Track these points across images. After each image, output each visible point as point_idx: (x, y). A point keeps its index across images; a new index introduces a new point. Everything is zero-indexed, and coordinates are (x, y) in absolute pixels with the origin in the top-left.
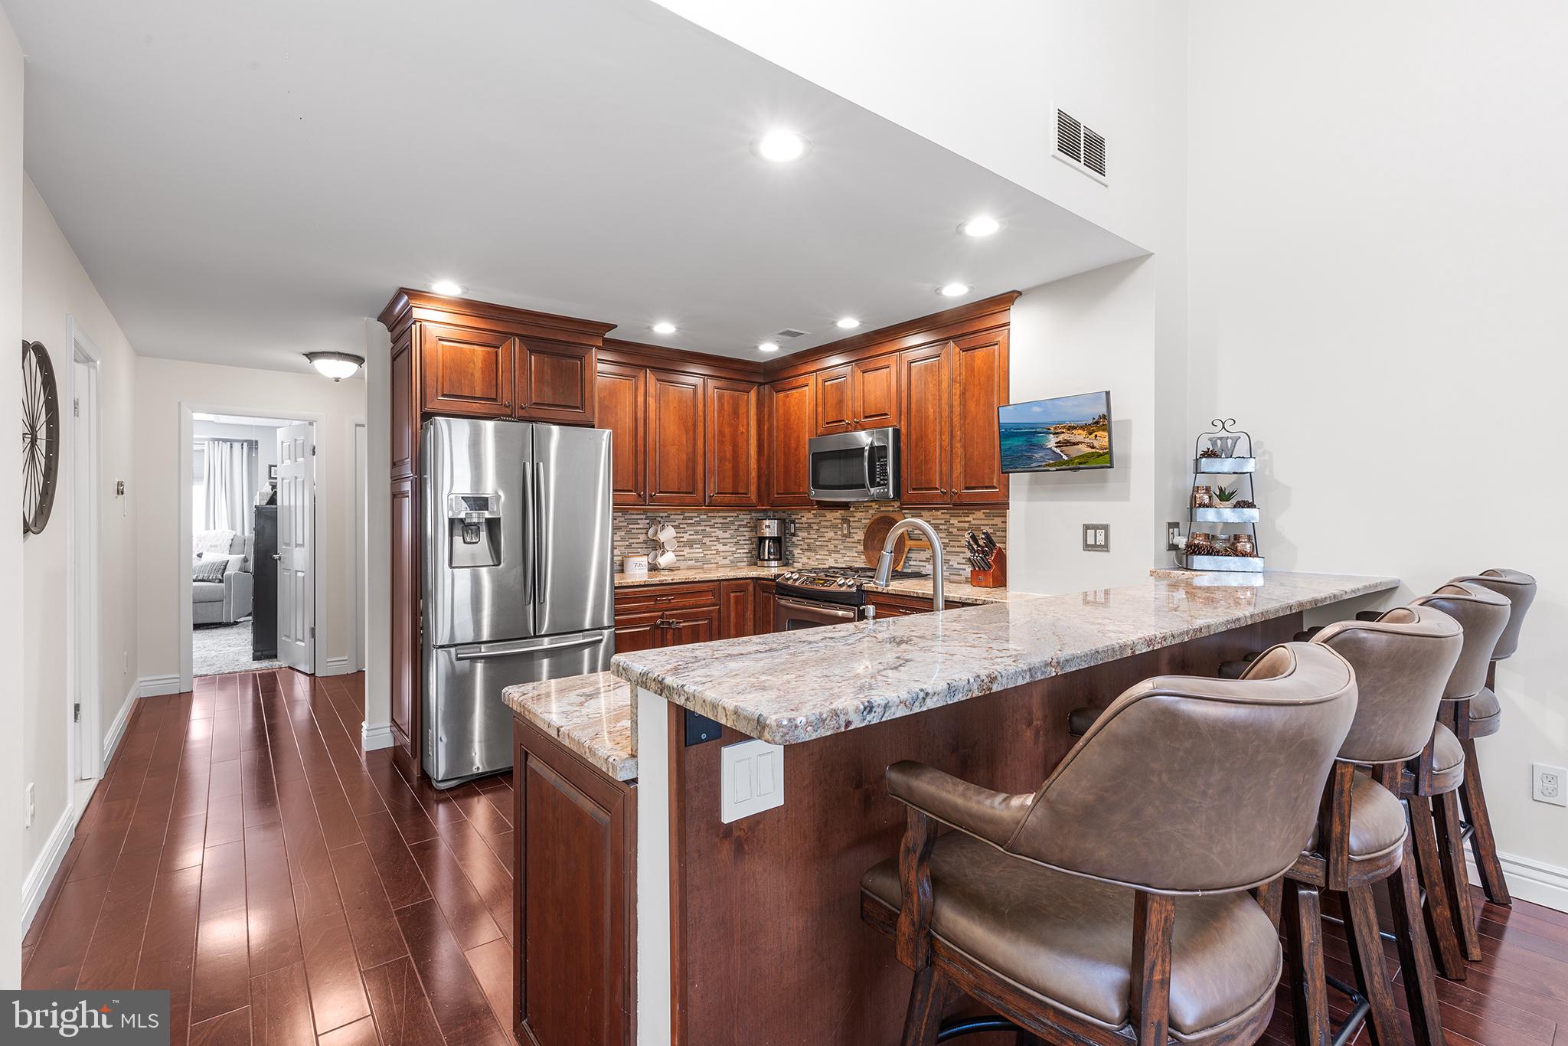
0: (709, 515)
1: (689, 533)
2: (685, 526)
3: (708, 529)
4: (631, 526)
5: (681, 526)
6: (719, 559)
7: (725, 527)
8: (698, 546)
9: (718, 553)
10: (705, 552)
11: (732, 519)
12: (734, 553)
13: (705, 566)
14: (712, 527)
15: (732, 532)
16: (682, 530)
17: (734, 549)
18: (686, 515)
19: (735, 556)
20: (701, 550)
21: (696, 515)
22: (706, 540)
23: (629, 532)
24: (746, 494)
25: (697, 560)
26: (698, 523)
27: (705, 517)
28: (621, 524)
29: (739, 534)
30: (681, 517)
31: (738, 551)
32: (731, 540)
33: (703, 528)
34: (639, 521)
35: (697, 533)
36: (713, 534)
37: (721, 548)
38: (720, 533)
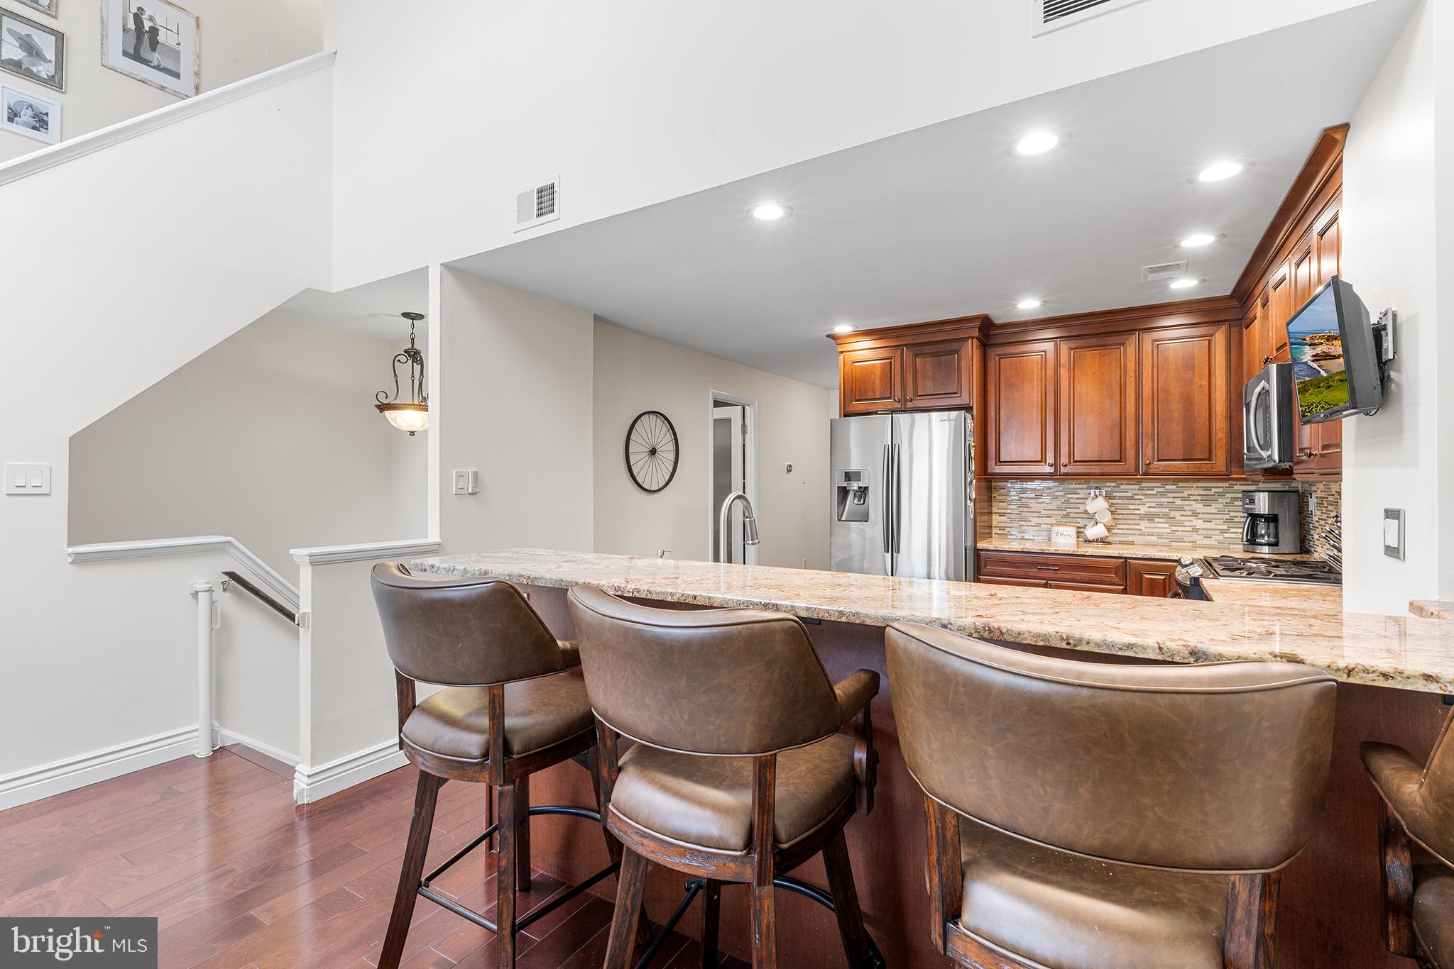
0: (1180, 485)
1: (1148, 505)
2: (1142, 497)
3: (1178, 502)
4: (1068, 496)
5: (1136, 497)
6: (1195, 537)
7: (1206, 501)
8: (1163, 520)
9: (1195, 530)
10: (1174, 528)
11: (1221, 490)
12: (1223, 532)
13: (1173, 543)
14: (1184, 499)
15: (1221, 506)
16: (1138, 502)
17: (1225, 527)
18: (1143, 485)
19: (1226, 535)
20: (1167, 526)
21: (1160, 485)
22: (1177, 515)
23: (1067, 502)
24: (1209, 459)
25: (1160, 536)
26: (1163, 494)
27: (1174, 487)
28: (1057, 493)
29: (1231, 508)
30: (1137, 487)
31: (1232, 530)
32: (1218, 516)
33: (1170, 500)
34: (1079, 491)
35: (1160, 505)
36: (1186, 508)
37: (1199, 524)
38: (1199, 507)
